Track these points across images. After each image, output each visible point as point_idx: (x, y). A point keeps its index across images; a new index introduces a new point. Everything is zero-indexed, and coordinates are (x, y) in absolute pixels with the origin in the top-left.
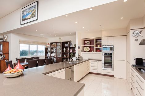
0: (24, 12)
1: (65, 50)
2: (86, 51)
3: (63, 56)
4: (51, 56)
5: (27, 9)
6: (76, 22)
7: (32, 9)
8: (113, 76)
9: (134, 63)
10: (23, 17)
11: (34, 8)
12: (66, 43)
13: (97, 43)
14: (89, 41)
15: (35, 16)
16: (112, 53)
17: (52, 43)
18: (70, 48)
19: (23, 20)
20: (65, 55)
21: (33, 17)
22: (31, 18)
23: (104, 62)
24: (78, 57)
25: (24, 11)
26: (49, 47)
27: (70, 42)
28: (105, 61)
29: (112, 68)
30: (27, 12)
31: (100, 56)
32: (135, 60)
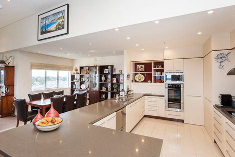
0: (44, 21)
1: (103, 78)
2: (138, 80)
3: (101, 88)
4: (81, 88)
5: (49, 16)
6: (129, 38)
7: (59, 16)
8: (182, 121)
9: (218, 102)
10: (42, 28)
11: (61, 15)
12: (106, 67)
13: (157, 68)
14: (143, 66)
15: (63, 28)
16: (180, 85)
17: (81, 68)
18: (113, 76)
19: (42, 33)
20: (104, 88)
21: (59, 29)
22: (56, 30)
23: (168, 99)
24: (128, 92)
25: (43, 18)
26: (77, 73)
27: (112, 67)
28: (170, 97)
29: (180, 108)
30: (50, 21)
31: (161, 89)
32: (219, 97)
